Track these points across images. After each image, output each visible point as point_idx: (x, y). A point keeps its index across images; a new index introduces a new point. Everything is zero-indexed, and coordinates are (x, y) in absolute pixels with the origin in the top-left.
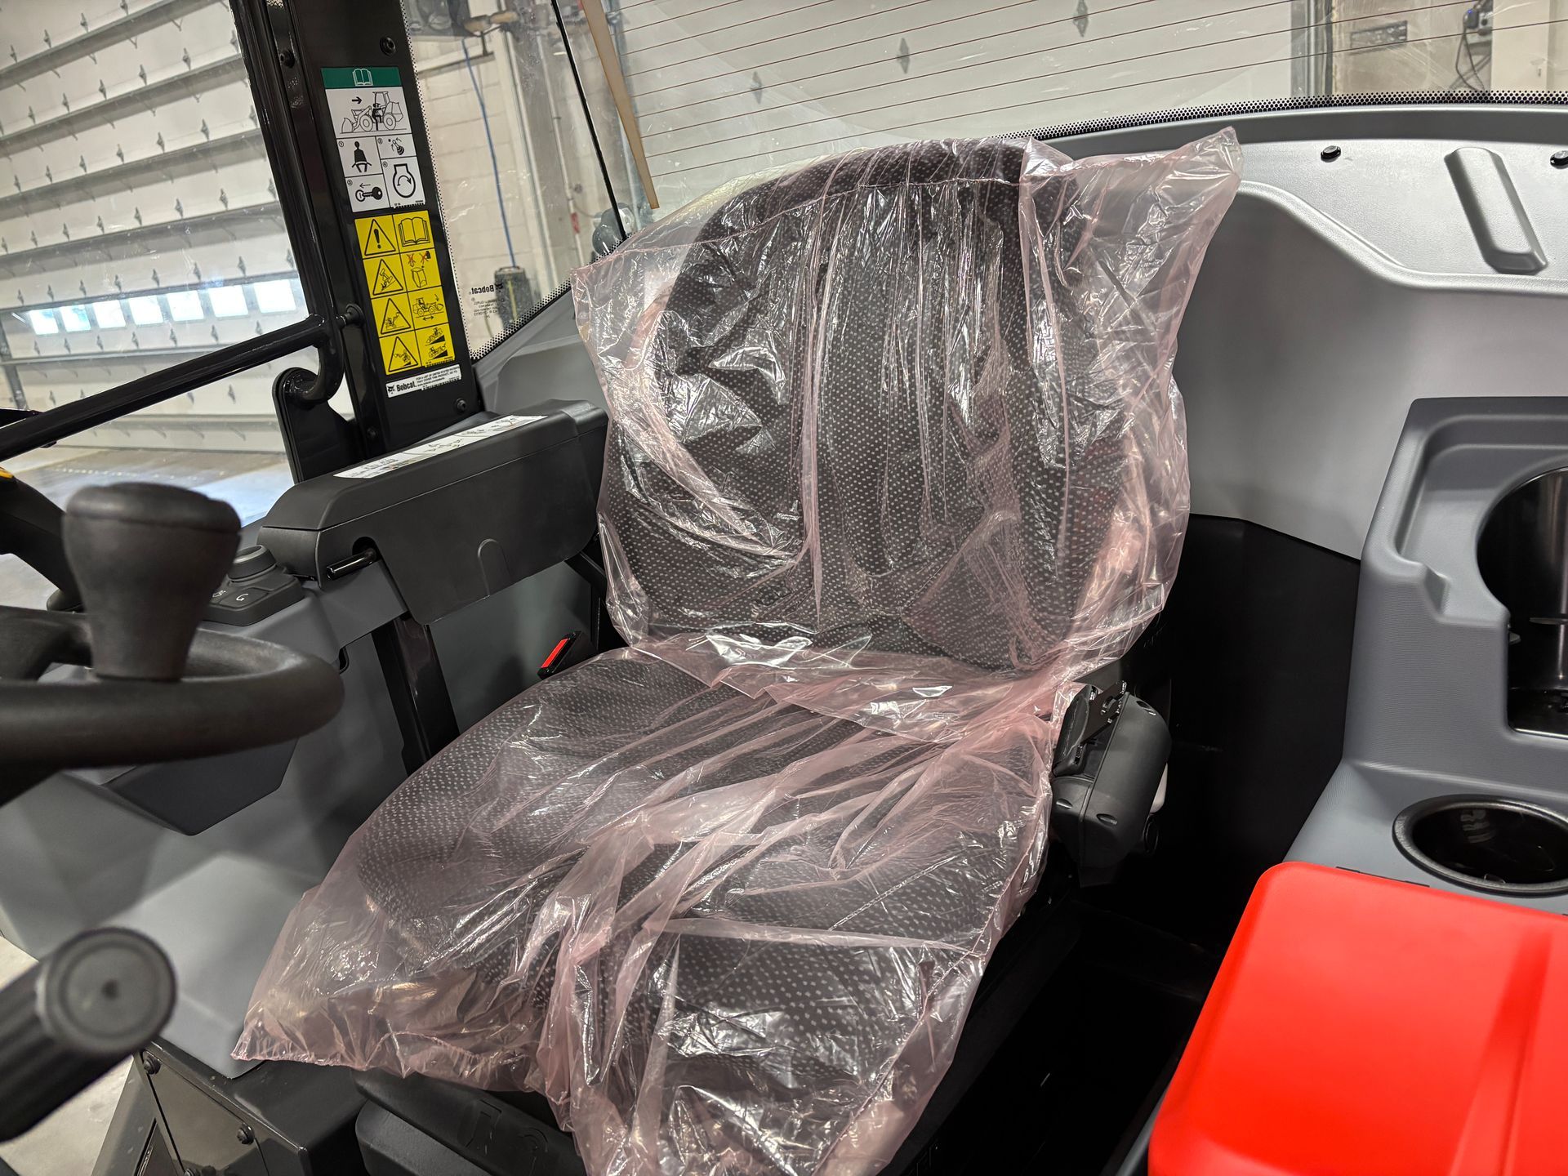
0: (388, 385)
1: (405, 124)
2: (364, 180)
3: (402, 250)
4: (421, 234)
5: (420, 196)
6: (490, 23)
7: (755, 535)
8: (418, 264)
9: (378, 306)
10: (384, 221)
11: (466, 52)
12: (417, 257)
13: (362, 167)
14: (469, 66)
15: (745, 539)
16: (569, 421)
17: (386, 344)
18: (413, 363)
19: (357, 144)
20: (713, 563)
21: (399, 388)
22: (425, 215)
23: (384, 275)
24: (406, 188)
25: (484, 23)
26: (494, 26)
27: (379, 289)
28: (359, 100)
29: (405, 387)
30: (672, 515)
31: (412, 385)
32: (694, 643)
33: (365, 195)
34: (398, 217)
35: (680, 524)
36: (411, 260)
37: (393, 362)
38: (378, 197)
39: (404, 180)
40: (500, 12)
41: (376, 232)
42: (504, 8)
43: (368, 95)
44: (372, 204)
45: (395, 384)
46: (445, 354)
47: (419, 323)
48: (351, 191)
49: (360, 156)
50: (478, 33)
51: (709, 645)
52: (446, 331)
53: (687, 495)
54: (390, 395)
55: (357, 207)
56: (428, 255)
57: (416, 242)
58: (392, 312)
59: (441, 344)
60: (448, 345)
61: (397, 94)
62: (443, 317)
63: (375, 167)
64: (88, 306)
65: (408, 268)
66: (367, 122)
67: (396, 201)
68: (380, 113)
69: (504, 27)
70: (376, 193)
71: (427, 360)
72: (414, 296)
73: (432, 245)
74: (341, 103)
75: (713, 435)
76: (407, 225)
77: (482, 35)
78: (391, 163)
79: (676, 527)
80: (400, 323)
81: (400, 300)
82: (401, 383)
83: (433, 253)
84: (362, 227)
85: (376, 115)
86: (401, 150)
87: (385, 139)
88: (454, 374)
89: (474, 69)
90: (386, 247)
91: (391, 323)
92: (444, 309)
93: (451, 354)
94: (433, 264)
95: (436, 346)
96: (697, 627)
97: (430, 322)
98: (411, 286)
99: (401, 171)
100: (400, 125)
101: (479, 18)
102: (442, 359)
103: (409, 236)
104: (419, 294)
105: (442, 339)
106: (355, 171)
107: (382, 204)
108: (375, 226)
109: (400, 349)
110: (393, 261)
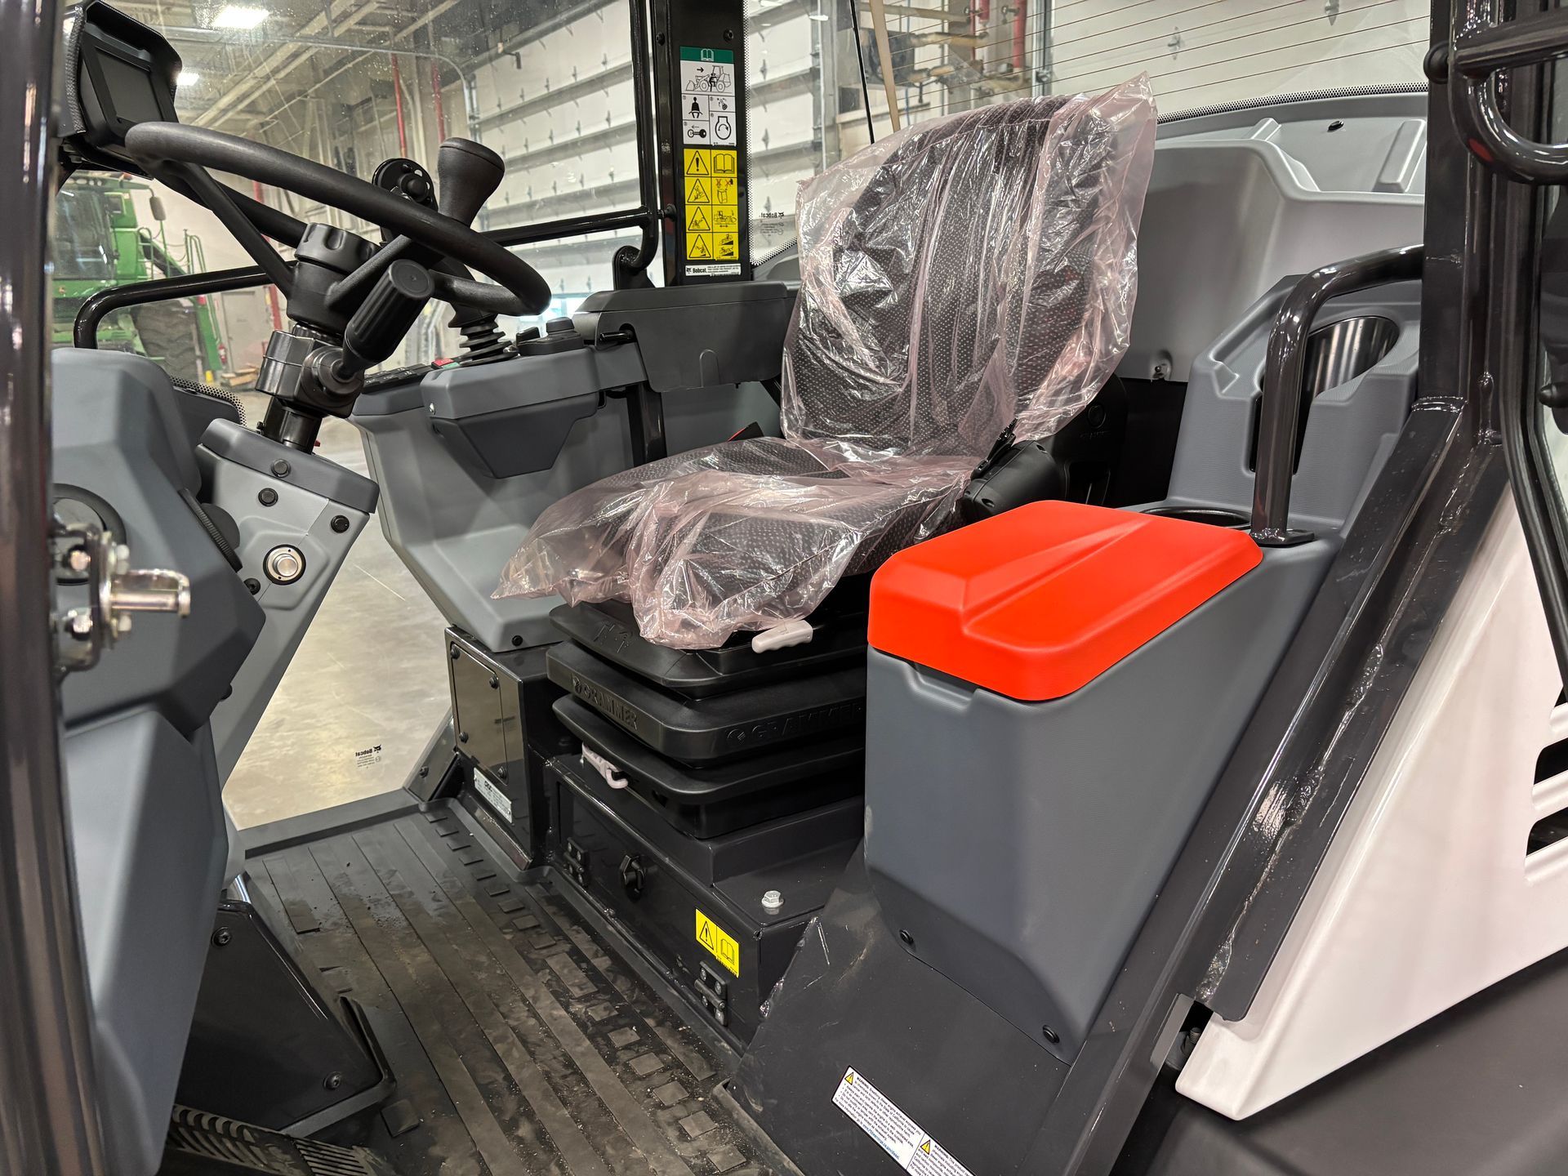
0: (687, 267)
1: (731, 90)
2: (696, 124)
3: (714, 175)
4: (728, 166)
5: (733, 140)
6: (929, 76)
7: (877, 367)
8: (723, 187)
9: (690, 211)
10: (704, 153)
11: (907, 103)
12: (723, 183)
13: (696, 115)
14: (908, 114)
15: (870, 370)
16: (783, 287)
17: (690, 238)
18: (707, 255)
19: (695, 99)
20: (847, 386)
21: (694, 271)
22: (734, 153)
23: (697, 190)
24: (724, 133)
25: (924, 75)
26: (933, 79)
27: (692, 199)
28: (702, 70)
29: (699, 271)
30: (828, 349)
31: (704, 270)
32: (829, 446)
33: (694, 134)
34: (715, 152)
35: (831, 355)
36: (719, 184)
37: (693, 253)
38: (703, 136)
39: (723, 127)
40: (943, 65)
41: (697, 160)
42: (946, 62)
43: (709, 67)
44: (698, 140)
45: (692, 267)
46: (732, 254)
47: (717, 228)
48: (685, 129)
49: (695, 107)
50: (917, 84)
51: (838, 448)
52: (735, 238)
53: (839, 336)
54: (687, 274)
55: (687, 140)
56: (732, 182)
57: (724, 171)
58: (698, 217)
59: (730, 246)
60: (735, 249)
61: (729, 69)
62: (734, 227)
63: (705, 115)
64: (563, 300)
65: (715, 188)
66: (705, 85)
67: (715, 141)
68: (715, 80)
69: (941, 80)
70: (702, 134)
71: (717, 256)
72: (716, 209)
73: (735, 175)
74: (689, 70)
75: (861, 294)
76: (720, 160)
77: (921, 87)
78: (716, 115)
79: (830, 358)
80: (703, 225)
81: (706, 209)
82: (696, 267)
83: (735, 181)
84: (688, 155)
85: (712, 81)
86: (725, 107)
87: (715, 98)
88: (736, 269)
89: (912, 117)
90: (702, 170)
91: (697, 224)
92: (737, 222)
93: (736, 256)
94: (733, 190)
95: (726, 247)
96: (832, 433)
97: (724, 229)
98: (716, 202)
99: (723, 121)
100: (727, 90)
101: (921, 71)
102: (728, 257)
103: (720, 166)
104: (720, 208)
105: (731, 243)
106: (691, 117)
107: (705, 141)
108: (697, 156)
109: (700, 244)
110: (706, 182)
